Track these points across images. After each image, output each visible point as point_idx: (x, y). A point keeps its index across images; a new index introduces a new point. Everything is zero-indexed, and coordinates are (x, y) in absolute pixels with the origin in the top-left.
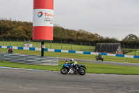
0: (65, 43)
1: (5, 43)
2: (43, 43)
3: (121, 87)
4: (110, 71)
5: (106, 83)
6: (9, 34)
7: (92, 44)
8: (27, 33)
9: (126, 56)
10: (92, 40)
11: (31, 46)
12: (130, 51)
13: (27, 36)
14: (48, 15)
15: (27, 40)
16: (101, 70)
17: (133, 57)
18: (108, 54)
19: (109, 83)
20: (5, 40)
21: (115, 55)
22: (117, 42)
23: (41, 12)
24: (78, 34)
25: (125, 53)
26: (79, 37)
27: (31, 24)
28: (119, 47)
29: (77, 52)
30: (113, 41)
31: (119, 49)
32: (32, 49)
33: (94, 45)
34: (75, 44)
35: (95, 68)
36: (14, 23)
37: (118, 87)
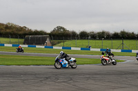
3: (49, 77)
4: (39, 63)
5: (36, 74)
7: (21, 36)
9: (54, 47)
10: (20, 33)
12: (59, 43)
16: (30, 62)
17: (61, 48)
18: (37, 46)
19: (39, 74)
21: (43, 47)
22: (46, 34)
24: (7, 27)
25: (53, 44)
26: (8, 31)
28: (48, 39)
29: (5, 45)
30: (41, 33)
31: (48, 41)
33: (22, 38)
34: (4, 37)
37: (47, 78)
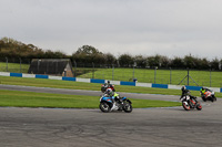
3: (69, 128)
4: (52, 103)
5: (47, 122)
7: (25, 60)
9: (78, 79)
10: (23, 54)
12: (85, 72)
16: (38, 103)
17: (89, 81)
18: (50, 77)
19: (51, 122)
21: (61, 78)
22: (65, 57)
24: (2, 44)
25: (77, 75)
26: (3, 50)
28: (68, 66)
30: (58, 56)
31: (68, 69)
33: (27, 63)
35: (28, 98)
37: (65, 129)
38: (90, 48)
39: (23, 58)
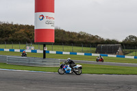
0: (66, 45)
1: (7, 46)
2: (44, 46)
3: (122, 87)
4: (111, 72)
5: (108, 83)
6: (11, 37)
8: (29, 35)
9: (126, 57)
10: (92, 42)
11: (33, 48)
12: (131, 52)
13: (29, 39)
14: (50, 18)
15: (29, 42)
16: (102, 71)
17: (133, 57)
18: (109, 55)
19: (111, 83)
20: (7, 43)
21: (115, 56)
22: (117, 43)
23: (42, 15)
24: (79, 36)
25: (125, 54)
26: (80, 39)
27: (33, 27)
28: (120, 48)
29: (78, 54)
30: (114, 42)
31: (120, 50)
32: (34, 51)
33: (94, 47)
34: (76, 46)
36: (16, 26)
37: (120, 87)
38: (134, 37)
39: (92, 44)
